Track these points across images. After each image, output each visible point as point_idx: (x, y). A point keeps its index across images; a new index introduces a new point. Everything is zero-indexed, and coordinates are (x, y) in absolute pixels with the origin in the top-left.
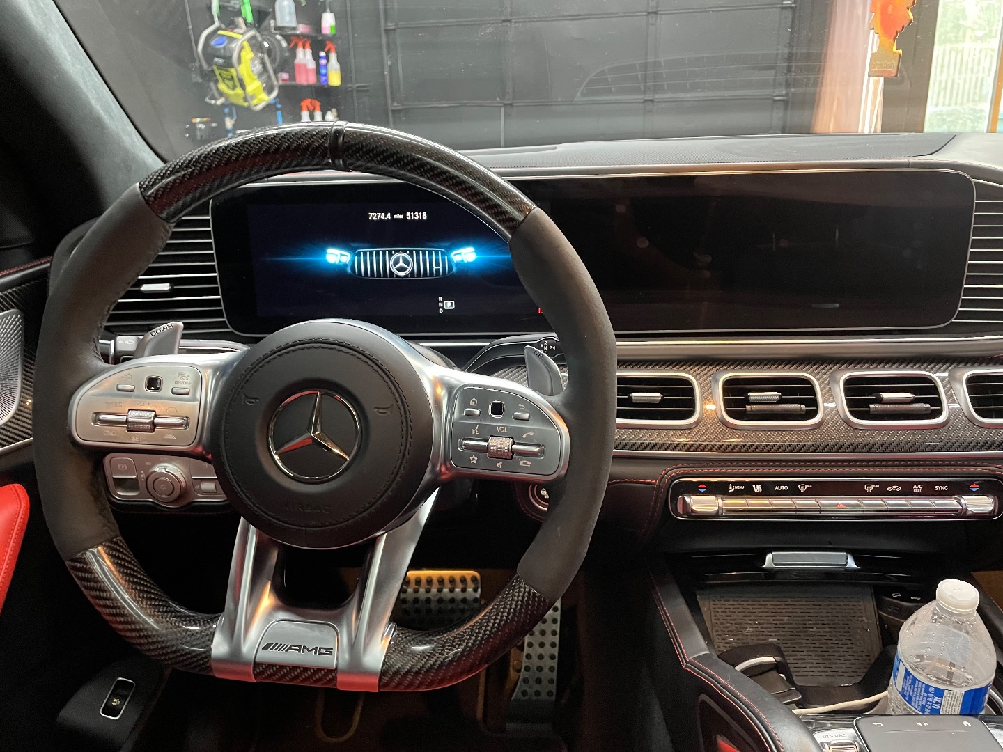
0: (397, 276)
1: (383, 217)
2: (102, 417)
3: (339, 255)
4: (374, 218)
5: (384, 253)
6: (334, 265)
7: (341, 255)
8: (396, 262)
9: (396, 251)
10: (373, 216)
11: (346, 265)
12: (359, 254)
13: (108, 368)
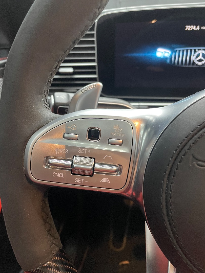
0: (197, 65)
1: (194, 29)
2: (52, 161)
3: (164, 53)
4: (189, 30)
5: (191, 50)
6: (160, 58)
7: (165, 52)
8: (198, 56)
9: (199, 50)
10: (189, 28)
11: (166, 58)
12: (176, 52)
13: (56, 118)
